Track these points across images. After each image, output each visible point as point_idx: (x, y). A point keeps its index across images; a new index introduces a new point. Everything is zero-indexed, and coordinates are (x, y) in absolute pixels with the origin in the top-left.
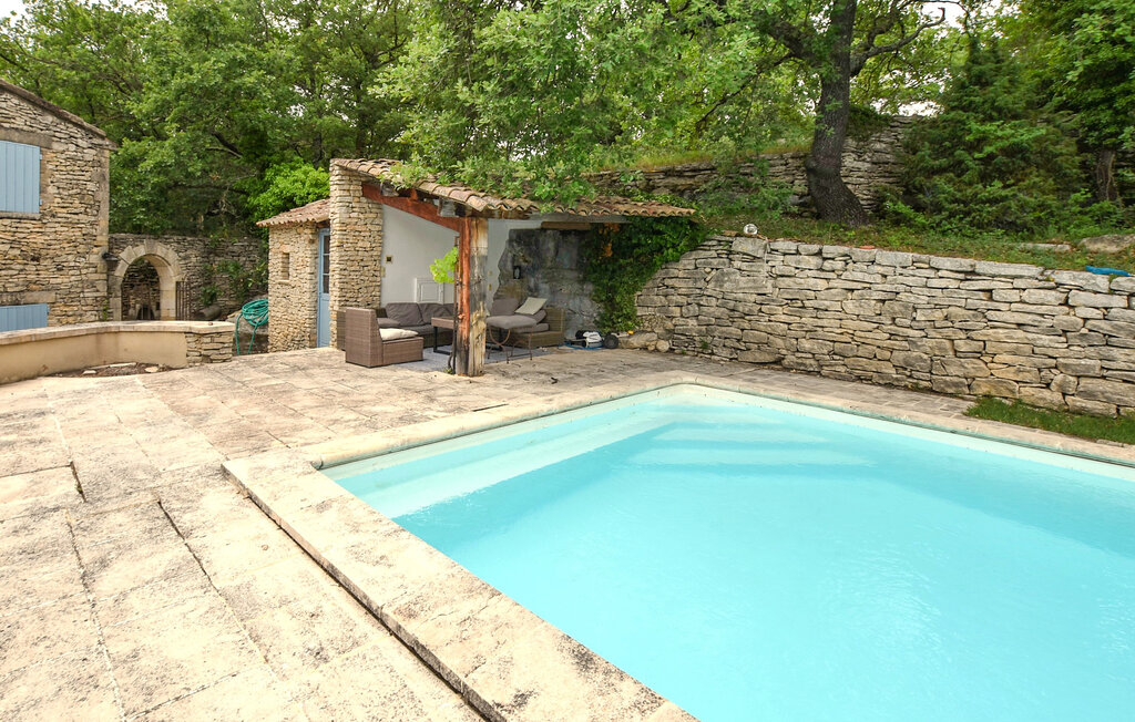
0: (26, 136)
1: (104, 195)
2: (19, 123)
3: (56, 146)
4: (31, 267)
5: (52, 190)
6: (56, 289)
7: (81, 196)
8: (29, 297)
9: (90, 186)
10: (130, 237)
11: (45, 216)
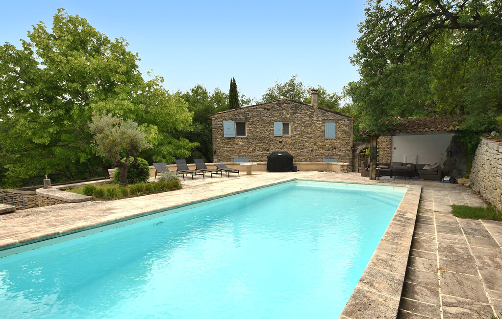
0: (332, 121)
1: (351, 132)
2: (331, 118)
3: (339, 122)
4: (334, 150)
5: (338, 132)
6: (339, 155)
7: (346, 133)
8: (333, 157)
9: (348, 130)
10: (361, 142)
11: (337, 138)
